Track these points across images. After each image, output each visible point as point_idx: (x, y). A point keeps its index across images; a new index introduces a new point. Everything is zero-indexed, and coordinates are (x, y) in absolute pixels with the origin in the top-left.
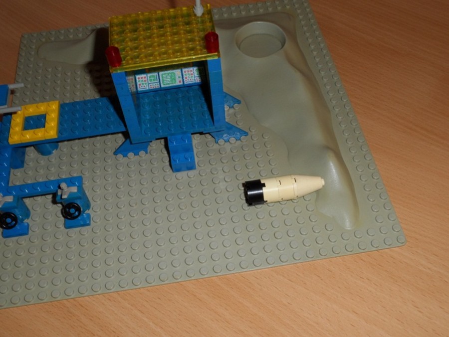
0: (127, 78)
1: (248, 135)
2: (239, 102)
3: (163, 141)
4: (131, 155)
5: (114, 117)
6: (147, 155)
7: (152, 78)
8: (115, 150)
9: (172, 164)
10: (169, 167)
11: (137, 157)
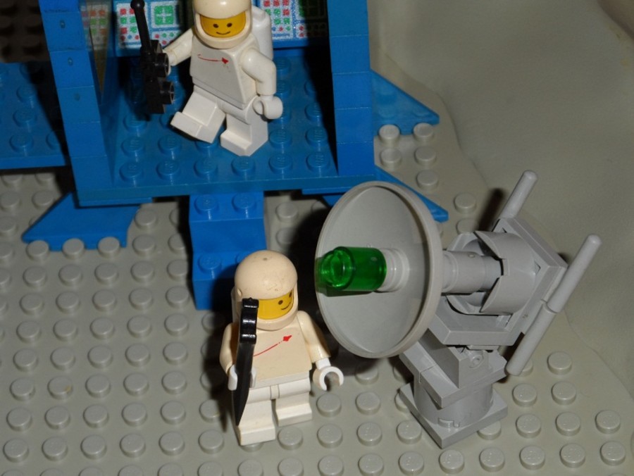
0: (83, 9)
1: (445, 219)
2: (433, 119)
3: (172, 207)
4: (74, 247)
5: (35, 120)
6: (124, 251)
7: (164, 15)
8: (27, 227)
9: (195, 279)
10: (187, 293)
11: (92, 254)
